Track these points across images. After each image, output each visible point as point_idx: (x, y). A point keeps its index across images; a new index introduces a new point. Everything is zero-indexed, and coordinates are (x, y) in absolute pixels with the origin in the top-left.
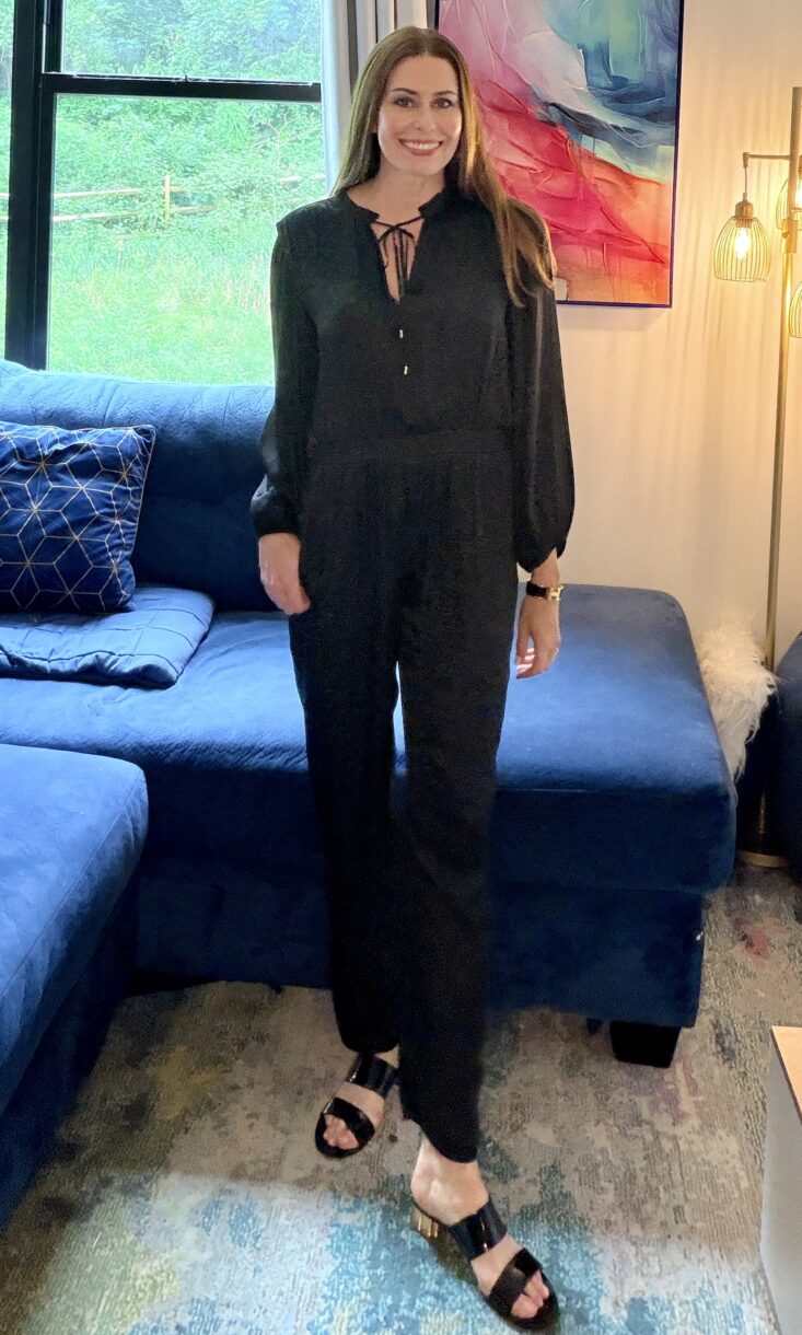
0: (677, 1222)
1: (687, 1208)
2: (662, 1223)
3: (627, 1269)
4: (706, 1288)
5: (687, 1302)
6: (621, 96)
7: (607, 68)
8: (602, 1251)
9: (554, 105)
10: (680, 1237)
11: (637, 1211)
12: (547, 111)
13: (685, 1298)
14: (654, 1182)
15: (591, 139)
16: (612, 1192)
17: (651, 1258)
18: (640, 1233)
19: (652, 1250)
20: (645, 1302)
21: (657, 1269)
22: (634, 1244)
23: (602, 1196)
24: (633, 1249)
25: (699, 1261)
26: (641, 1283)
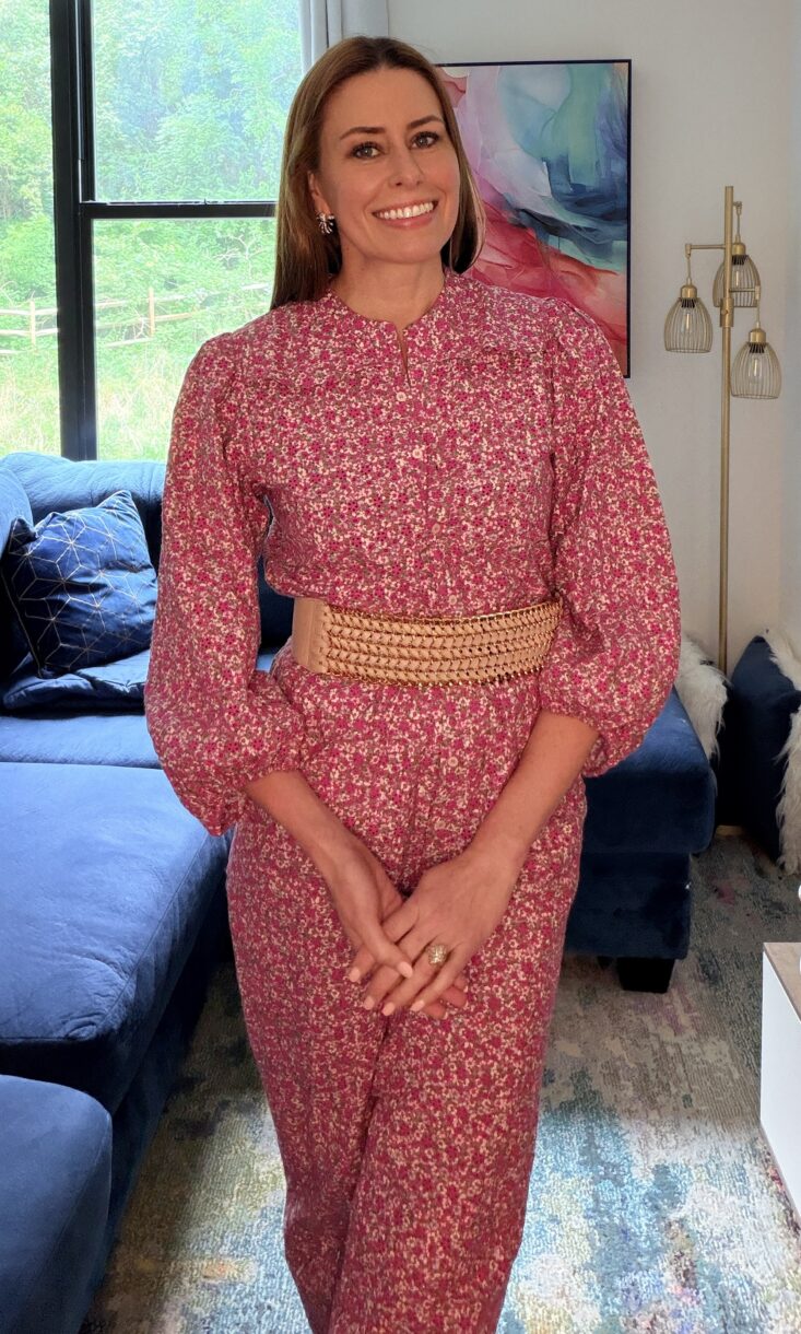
0: (685, 1107)
1: (692, 1096)
2: (674, 1109)
3: (650, 1144)
4: (714, 1154)
5: (701, 1165)
6: (579, 200)
7: (568, 177)
8: (628, 1132)
9: (525, 211)
10: (689, 1118)
11: (653, 1102)
12: (519, 217)
13: (699, 1163)
14: (665, 1079)
15: (556, 238)
16: (632, 1088)
17: (668, 1135)
18: (658, 1118)
19: (668, 1129)
20: (667, 1167)
21: (674, 1142)
22: (654, 1125)
23: (625, 1091)
24: (653, 1129)
25: (707, 1135)
26: (662, 1153)
